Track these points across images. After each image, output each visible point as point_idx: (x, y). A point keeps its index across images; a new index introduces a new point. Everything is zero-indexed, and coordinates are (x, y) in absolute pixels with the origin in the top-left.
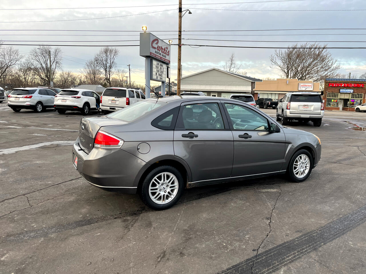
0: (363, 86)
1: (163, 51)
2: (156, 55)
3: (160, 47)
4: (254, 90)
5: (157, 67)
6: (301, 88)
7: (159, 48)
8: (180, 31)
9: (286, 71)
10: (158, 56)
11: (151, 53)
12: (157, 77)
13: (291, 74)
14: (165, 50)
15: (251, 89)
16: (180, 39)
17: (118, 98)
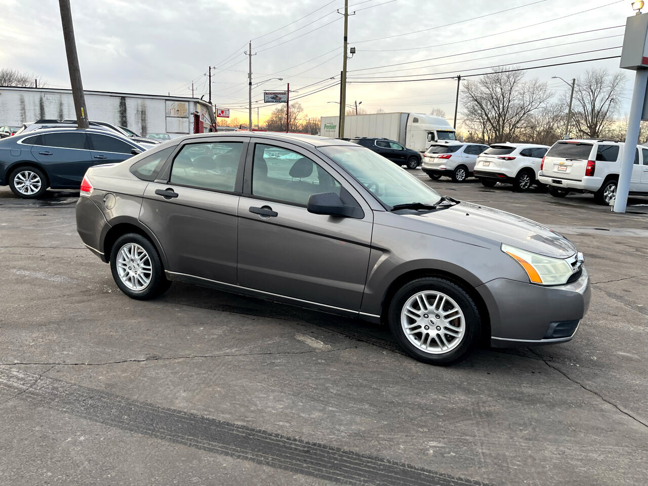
17: (571, 160)
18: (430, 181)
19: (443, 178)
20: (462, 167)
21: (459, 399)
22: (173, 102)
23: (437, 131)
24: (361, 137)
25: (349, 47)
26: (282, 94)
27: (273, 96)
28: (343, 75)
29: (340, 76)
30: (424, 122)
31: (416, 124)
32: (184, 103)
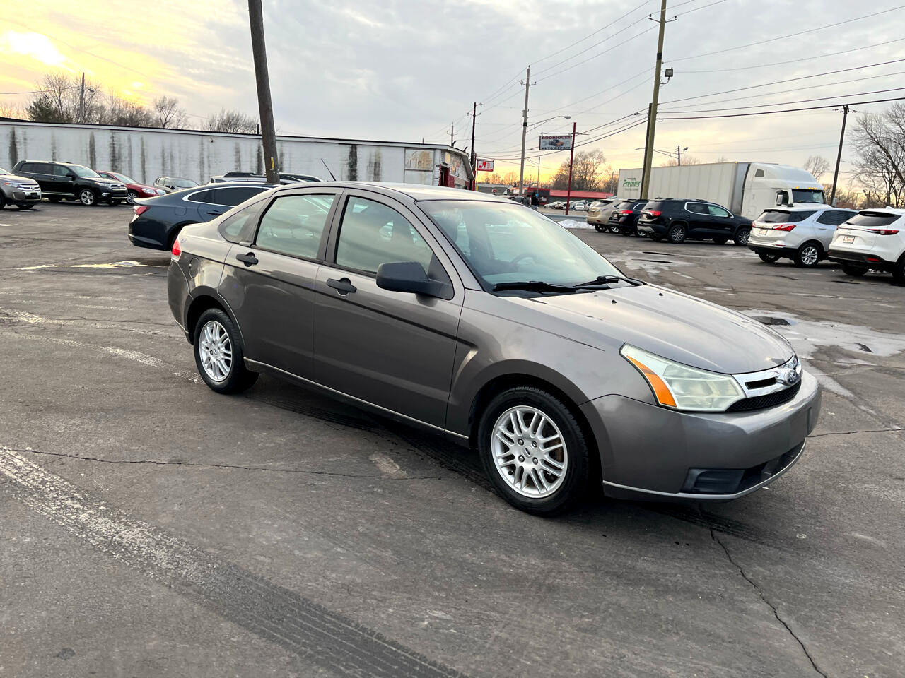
18: (760, 264)
19: (782, 260)
20: (813, 243)
21: (530, 563)
22: (414, 151)
23: (793, 190)
24: (665, 197)
25: (664, 68)
26: (566, 137)
27: (552, 140)
28: (653, 109)
29: (647, 111)
30: (772, 176)
31: (759, 179)
32: (428, 151)
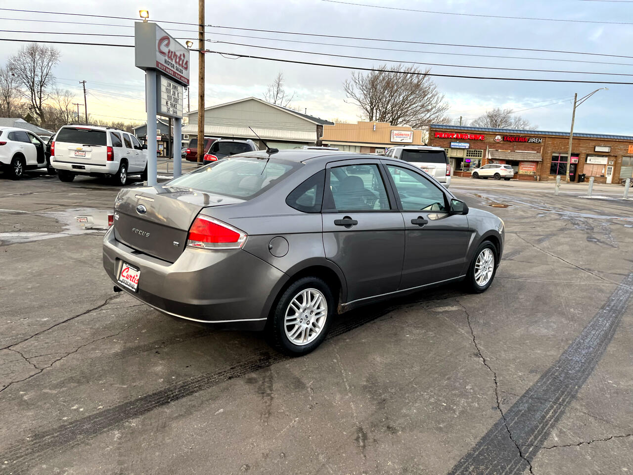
0: (483, 137)
1: (178, 60)
2: (166, 67)
3: (172, 52)
4: (321, 138)
5: (168, 91)
6: (395, 138)
7: (171, 55)
8: (202, 26)
9: (369, 109)
10: (170, 69)
11: (158, 63)
12: (168, 109)
13: (377, 115)
14: (181, 59)
15: (316, 138)
16: (202, 41)
17: (89, 146)
